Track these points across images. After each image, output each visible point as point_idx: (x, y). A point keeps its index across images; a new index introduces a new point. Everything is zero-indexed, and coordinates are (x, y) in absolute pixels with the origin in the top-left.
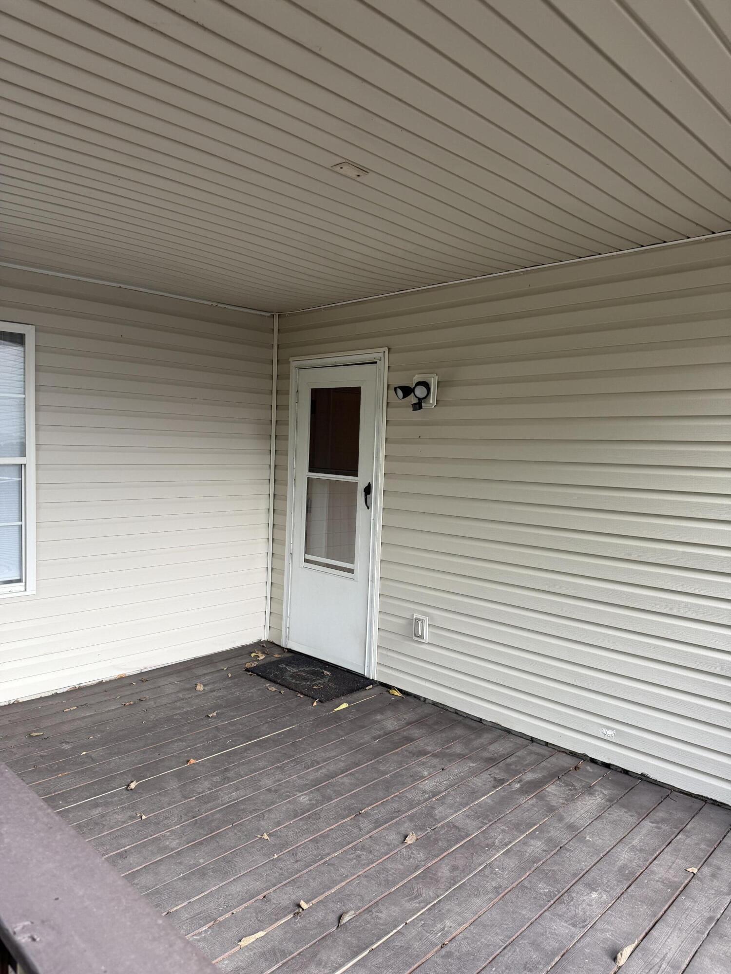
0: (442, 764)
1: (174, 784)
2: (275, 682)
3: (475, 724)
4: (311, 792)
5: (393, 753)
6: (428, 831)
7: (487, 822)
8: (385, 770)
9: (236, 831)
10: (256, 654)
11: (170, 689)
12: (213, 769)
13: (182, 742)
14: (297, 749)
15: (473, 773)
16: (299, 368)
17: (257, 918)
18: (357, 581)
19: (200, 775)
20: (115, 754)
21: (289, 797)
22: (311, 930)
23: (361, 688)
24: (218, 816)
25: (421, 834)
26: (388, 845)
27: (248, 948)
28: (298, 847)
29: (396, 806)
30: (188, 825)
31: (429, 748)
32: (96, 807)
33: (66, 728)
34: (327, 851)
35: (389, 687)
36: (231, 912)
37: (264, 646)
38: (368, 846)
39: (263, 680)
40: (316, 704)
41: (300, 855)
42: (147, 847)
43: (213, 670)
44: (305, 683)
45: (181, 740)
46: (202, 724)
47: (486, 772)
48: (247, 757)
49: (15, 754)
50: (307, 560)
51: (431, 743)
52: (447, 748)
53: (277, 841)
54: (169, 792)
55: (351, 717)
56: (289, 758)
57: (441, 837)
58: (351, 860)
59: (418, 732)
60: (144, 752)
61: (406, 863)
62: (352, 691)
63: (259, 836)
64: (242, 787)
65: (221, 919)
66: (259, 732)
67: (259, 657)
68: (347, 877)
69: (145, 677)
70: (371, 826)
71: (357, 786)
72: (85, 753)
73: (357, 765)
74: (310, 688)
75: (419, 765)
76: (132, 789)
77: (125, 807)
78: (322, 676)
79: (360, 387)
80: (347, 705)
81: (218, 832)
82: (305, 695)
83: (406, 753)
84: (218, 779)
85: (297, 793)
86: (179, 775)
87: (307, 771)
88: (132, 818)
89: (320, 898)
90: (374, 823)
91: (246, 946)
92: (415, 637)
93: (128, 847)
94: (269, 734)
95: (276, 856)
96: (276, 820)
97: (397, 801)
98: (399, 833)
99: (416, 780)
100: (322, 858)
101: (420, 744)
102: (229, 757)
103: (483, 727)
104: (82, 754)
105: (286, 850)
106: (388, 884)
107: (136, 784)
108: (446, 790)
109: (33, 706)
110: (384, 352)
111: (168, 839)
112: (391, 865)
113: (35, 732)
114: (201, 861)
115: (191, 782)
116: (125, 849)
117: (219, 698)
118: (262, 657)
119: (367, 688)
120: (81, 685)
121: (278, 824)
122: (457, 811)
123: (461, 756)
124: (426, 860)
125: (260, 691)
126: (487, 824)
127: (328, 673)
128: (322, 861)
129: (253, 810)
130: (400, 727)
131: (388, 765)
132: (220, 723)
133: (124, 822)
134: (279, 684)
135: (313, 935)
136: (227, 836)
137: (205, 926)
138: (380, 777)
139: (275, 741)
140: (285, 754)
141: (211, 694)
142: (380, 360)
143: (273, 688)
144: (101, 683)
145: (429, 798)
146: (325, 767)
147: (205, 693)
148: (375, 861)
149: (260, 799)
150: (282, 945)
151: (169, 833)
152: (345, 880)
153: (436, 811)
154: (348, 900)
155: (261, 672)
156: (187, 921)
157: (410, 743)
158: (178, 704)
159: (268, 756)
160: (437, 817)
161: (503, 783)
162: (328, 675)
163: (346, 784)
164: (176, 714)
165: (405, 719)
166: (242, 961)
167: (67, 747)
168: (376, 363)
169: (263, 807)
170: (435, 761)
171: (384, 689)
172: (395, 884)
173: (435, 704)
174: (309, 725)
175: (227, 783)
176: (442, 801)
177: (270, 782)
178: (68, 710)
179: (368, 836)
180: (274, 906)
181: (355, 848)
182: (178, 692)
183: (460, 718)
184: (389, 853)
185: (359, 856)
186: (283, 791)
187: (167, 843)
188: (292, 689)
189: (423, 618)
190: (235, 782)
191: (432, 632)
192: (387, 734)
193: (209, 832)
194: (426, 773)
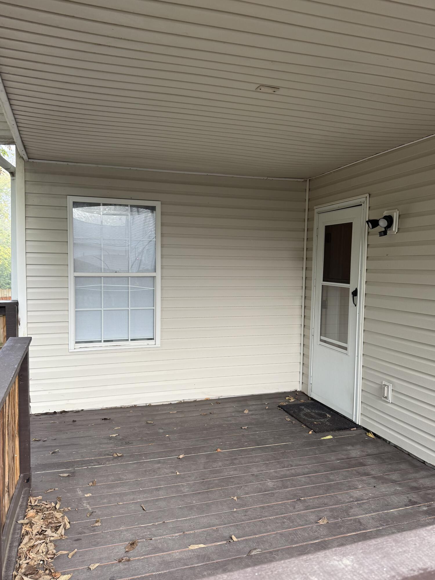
0: (376, 484)
1: (203, 460)
2: (292, 416)
3: (418, 464)
4: (277, 481)
5: (346, 470)
6: (338, 520)
7: (385, 525)
8: (333, 479)
9: (221, 492)
10: (289, 398)
11: (229, 410)
12: (228, 456)
13: (220, 439)
14: (283, 456)
15: (395, 493)
16: (319, 213)
17: (206, 537)
18: (349, 356)
19: (219, 459)
20: (182, 439)
21: (262, 480)
22: (231, 552)
23: (348, 429)
24: (216, 481)
25: (332, 521)
26: (306, 521)
27: (192, 551)
28: (251, 508)
29: (326, 501)
30: (198, 483)
31: (373, 472)
32: (158, 463)
33: (166, 421)
34: (266, 514)
35: (368, 431)
36: (194, 531)
37: (297, 394)
38: (293, 518)
39: (286, 413)
40: (311, 433)
41: (249, 513)
42: (171, 488)
43: (259, 403)
44: (310, 419)
45: (220, 438)
46: (236, 431)
47: (407, 495)
48: (251, 454)
49: (136, 430)
50: (322, 340)
51: (377, 469)
52: (387, 475)
53: (241, 502)
54: (198, 463)
55: (331, 444)
56: (275, 460)
57: (346, 525)
58: (278, 523)
59: (372, 461)
60: (197, 441)
61: (311, 534)
62: (340, 429)
63: (232, 497)
64: (238, 470)
65: (188, 532)
66: (266, 442)
67: (290, 400)
68: (269, 531)
69: (219, 401)
70: (302, 508)
71: (308, 484)
72: (168, 435)
73: (316, 472)
74: (312, 423)
75: (358, 481)
76: (180, 458)
77: (172, 467)
78: (324, 416)
79: (352, 223)
80: (332, 437)
81: (211, 490)
82: (307, 426)
83: (354, 472)
84: (228, 462)
85: (268, 480)
86: (208, 456)
87: (283, 469)
88: (172, 472)
89: (247, 538)
90: (305, 507)
91: (192, 549)
92: (383, 398)
93: (162, 486)
94: (271, 444)
95: (235, 510)
96: (247, 491)
97: (329, 498)
98: (318, 516)
99: (351, 489)
100: (261, 518)
101: (368, 469)
102: (241, 452)
103: (424, 467)
104: (167, 436)
105: (243, 508)
106: (293, 542)
107: (184, 456)
108: (367, 499)
109: (157, 408)
110: (366, 197)
111: (184, 487)
112: (301, 532)
113: (150, 421)
114: (194, 502)
115: (213, 461)
116: (161, 487)
117: (254, 419)
118: (292, 400)
119: (352, 429)
120: (185, 401)
121: (247, 494)
122: (367, 513)
123: (394, 482)
124: (325, 536)
125: (280, 420)
126: (384, 526)
127: (329, 416)
128: (260, 519)
129: (237, 483)
130: (360, 456)
131: (337, 477)
132: (246, 433)
133: (167, 474)
134: (294, 417)
135: (231, 555)
136: (215, 493)
137: (177, 534)
138: (327, 482)
139: (273, 449)
140: (274, 457)
141: (251, 416)
142: (364, 203)
143: (289, 419)
144: (195, 401)
145: (353, 501)
146: (294, 469)
147: (248, 415)
148: (292, 527)
149: (244, 478)
150: (211, 555)
151: (185, 484)
152: (267, 533)
153: (352, 510)
154: (262, 544)
155: (287, 409)
156: (170, 529)
157: (362, 466)
158: (229, 419)
159: (264, 456)
160: (350, 514)
161: (414, 505)
162: (329, 417)
163: (302, 481)
164: (225, 424)
165: (367, 452)
166: (185, 556)
167: (161, 431)
168: (361, 205)
169: (243, 483)
170: (372, 481)
171: (364, 431)
172: (297, 543)
173: (396, 446)
174: (299, 444)
175: (231, 466)
176: (360, 505)
177: (256, 470)
178: (172, 413)
179: (297, 513)
180: (218, 534)
181: (284, 518)
182: (233, 412)
183: (410, 458)
184: (304, 526)
185: (284, 523)
186: (261, 477)
187: (182, 489)
188: (300, 422)
189: (389, 385)
190: (237, 466)
191: (394, 395)
192: (348, 459)
193: (207, 489)
194: (360, 486)
